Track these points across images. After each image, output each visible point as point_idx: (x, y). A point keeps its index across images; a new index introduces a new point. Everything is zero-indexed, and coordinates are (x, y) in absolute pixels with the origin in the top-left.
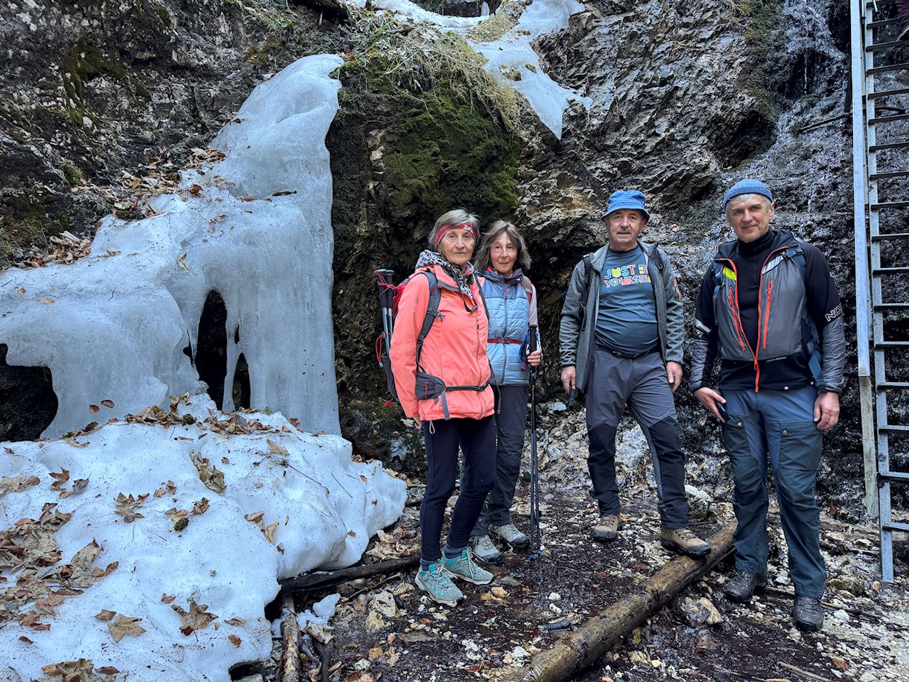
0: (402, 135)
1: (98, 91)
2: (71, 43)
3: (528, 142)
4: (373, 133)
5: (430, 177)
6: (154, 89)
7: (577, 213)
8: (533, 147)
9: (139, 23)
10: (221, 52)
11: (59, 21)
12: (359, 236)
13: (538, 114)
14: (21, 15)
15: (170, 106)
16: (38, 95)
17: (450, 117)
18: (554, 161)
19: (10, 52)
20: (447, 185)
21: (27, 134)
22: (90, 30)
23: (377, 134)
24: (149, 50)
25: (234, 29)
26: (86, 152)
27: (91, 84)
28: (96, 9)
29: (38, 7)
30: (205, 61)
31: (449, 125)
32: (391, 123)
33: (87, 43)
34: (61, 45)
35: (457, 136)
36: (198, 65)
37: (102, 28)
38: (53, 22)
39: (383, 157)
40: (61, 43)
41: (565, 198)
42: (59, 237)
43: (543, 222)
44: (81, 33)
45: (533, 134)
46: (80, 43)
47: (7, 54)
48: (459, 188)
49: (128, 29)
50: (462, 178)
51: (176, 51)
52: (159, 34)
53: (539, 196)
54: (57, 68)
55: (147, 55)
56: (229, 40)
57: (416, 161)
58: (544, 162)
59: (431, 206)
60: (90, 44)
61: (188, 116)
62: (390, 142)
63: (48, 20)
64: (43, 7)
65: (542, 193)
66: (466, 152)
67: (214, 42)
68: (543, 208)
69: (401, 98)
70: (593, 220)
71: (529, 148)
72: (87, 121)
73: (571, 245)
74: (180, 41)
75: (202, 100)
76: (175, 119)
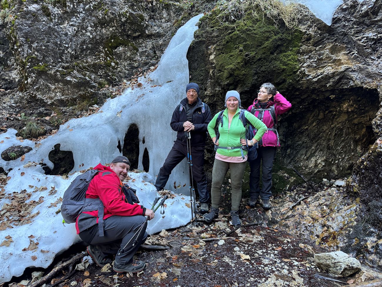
0: (224, 45)
1: (118, 52)
2: (107, 38)
3: (306, 32)
4: (210, 47)
5: (239, 63)
6: (140, 47)
7: (342, 68)
8: (310, 34)
9: (132, 23)
10: (164, 25)
11: (100, 31)
12: (206, 95)
13: (314, 14)
14: (87, 34)
15: (146, 51)
16: (94, 59)
17: (250, 30)
18: (328, 39)
19: (85, 47)
20: (251, 65)
21: (88, 73)
22: (113, 31)
23: (212, 47)
24: (138, 32)
25: (169, 14)
26: (109, 75)
27: (116, 50)
28: (113, 23)
29: (92, 29)
30: (158, 31)
31: (248, 34)
32: (219, 41)
33: (114, 36)
34: (103, 39)
35: (254, 38)
36: (155, 33)
37: (117, 29)
38: (98, 33)
39: (215, 57)
40: (103, 38)
41: (335, 60)
42: (92, 107)
43: (318, 76)
44: (110, 33)
45: (310, 27)
46: (111, 37)
47: (83, 48)
48: (258, 65)
49: (128, 26)
50: (260, 59)
51: (147, 30)
52: (140, 25)
53: (316, 61)
54: (102, 48)
55: (137, 34)
56: (167, 19)
57: (231, 56)
58: (320, 40)
59: (242, 77)
60: (115, 36)
61: (152, 54)
62: (218, 50)
63: (96, 32)
64: (94, 28)
65: (318, 59)
66: (260, 46)
67: (161, 22)
68: (319, 68)
69: (223, 27)
70: (353, 71)
71: (308, 35)
72: (113, 64)
73: (341, 87)
74: (148, 25)
75: (157, 46)
76: (147, 56)
